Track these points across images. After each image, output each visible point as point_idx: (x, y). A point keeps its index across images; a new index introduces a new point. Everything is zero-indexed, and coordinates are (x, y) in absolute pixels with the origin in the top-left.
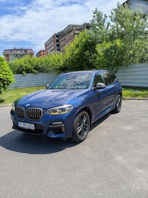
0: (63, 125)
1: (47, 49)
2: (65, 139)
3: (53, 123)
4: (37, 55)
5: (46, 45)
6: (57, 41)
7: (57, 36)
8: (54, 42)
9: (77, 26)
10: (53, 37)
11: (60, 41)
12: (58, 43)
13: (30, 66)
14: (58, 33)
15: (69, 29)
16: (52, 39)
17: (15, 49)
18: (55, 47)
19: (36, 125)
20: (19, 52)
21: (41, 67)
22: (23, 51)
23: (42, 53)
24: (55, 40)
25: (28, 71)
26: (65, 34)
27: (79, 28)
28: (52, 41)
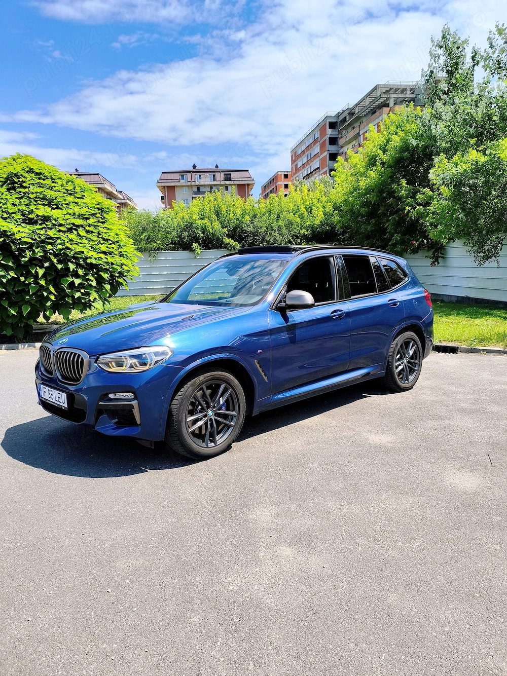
0: (134, 403)
1: (296, 170)
2: (147, 445)
3: (111, 396)
4: (265, 187)
5: (295, 156)
6: (333, 141)
7: (332, 125)
8: (323, 146)
9: (404, 90)
10: (321, 128)
11: (341, 142)
12: (333, 149)
13: (217, 225)
14: (338, 115)
15: (374, 102)
16: (317, 135)
17: (195, 171)
18: (323, 161)
19: (71, 398)
20: (207, 180)
21: (251, 229)
22: (220, 177)
23: (282, 182)
24: (327, 138)
25: (210, 242)
26: (358, 118)
27: (409, 95)
28: (316, 141)
